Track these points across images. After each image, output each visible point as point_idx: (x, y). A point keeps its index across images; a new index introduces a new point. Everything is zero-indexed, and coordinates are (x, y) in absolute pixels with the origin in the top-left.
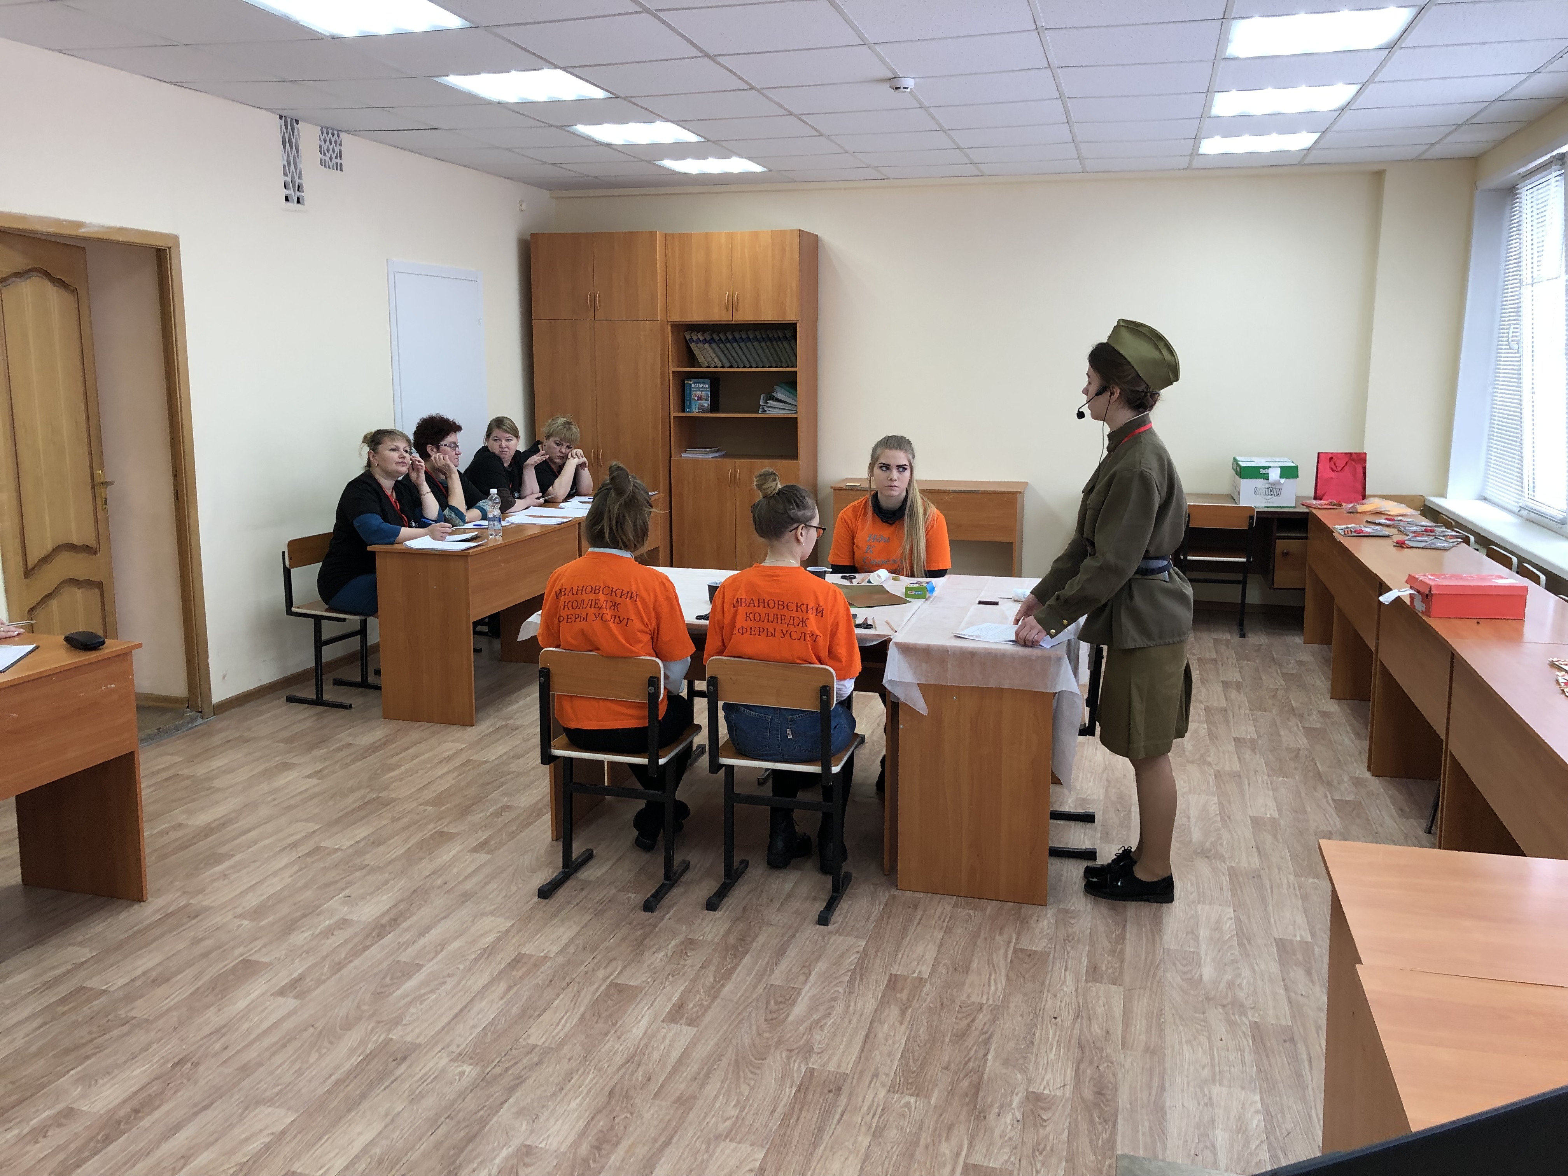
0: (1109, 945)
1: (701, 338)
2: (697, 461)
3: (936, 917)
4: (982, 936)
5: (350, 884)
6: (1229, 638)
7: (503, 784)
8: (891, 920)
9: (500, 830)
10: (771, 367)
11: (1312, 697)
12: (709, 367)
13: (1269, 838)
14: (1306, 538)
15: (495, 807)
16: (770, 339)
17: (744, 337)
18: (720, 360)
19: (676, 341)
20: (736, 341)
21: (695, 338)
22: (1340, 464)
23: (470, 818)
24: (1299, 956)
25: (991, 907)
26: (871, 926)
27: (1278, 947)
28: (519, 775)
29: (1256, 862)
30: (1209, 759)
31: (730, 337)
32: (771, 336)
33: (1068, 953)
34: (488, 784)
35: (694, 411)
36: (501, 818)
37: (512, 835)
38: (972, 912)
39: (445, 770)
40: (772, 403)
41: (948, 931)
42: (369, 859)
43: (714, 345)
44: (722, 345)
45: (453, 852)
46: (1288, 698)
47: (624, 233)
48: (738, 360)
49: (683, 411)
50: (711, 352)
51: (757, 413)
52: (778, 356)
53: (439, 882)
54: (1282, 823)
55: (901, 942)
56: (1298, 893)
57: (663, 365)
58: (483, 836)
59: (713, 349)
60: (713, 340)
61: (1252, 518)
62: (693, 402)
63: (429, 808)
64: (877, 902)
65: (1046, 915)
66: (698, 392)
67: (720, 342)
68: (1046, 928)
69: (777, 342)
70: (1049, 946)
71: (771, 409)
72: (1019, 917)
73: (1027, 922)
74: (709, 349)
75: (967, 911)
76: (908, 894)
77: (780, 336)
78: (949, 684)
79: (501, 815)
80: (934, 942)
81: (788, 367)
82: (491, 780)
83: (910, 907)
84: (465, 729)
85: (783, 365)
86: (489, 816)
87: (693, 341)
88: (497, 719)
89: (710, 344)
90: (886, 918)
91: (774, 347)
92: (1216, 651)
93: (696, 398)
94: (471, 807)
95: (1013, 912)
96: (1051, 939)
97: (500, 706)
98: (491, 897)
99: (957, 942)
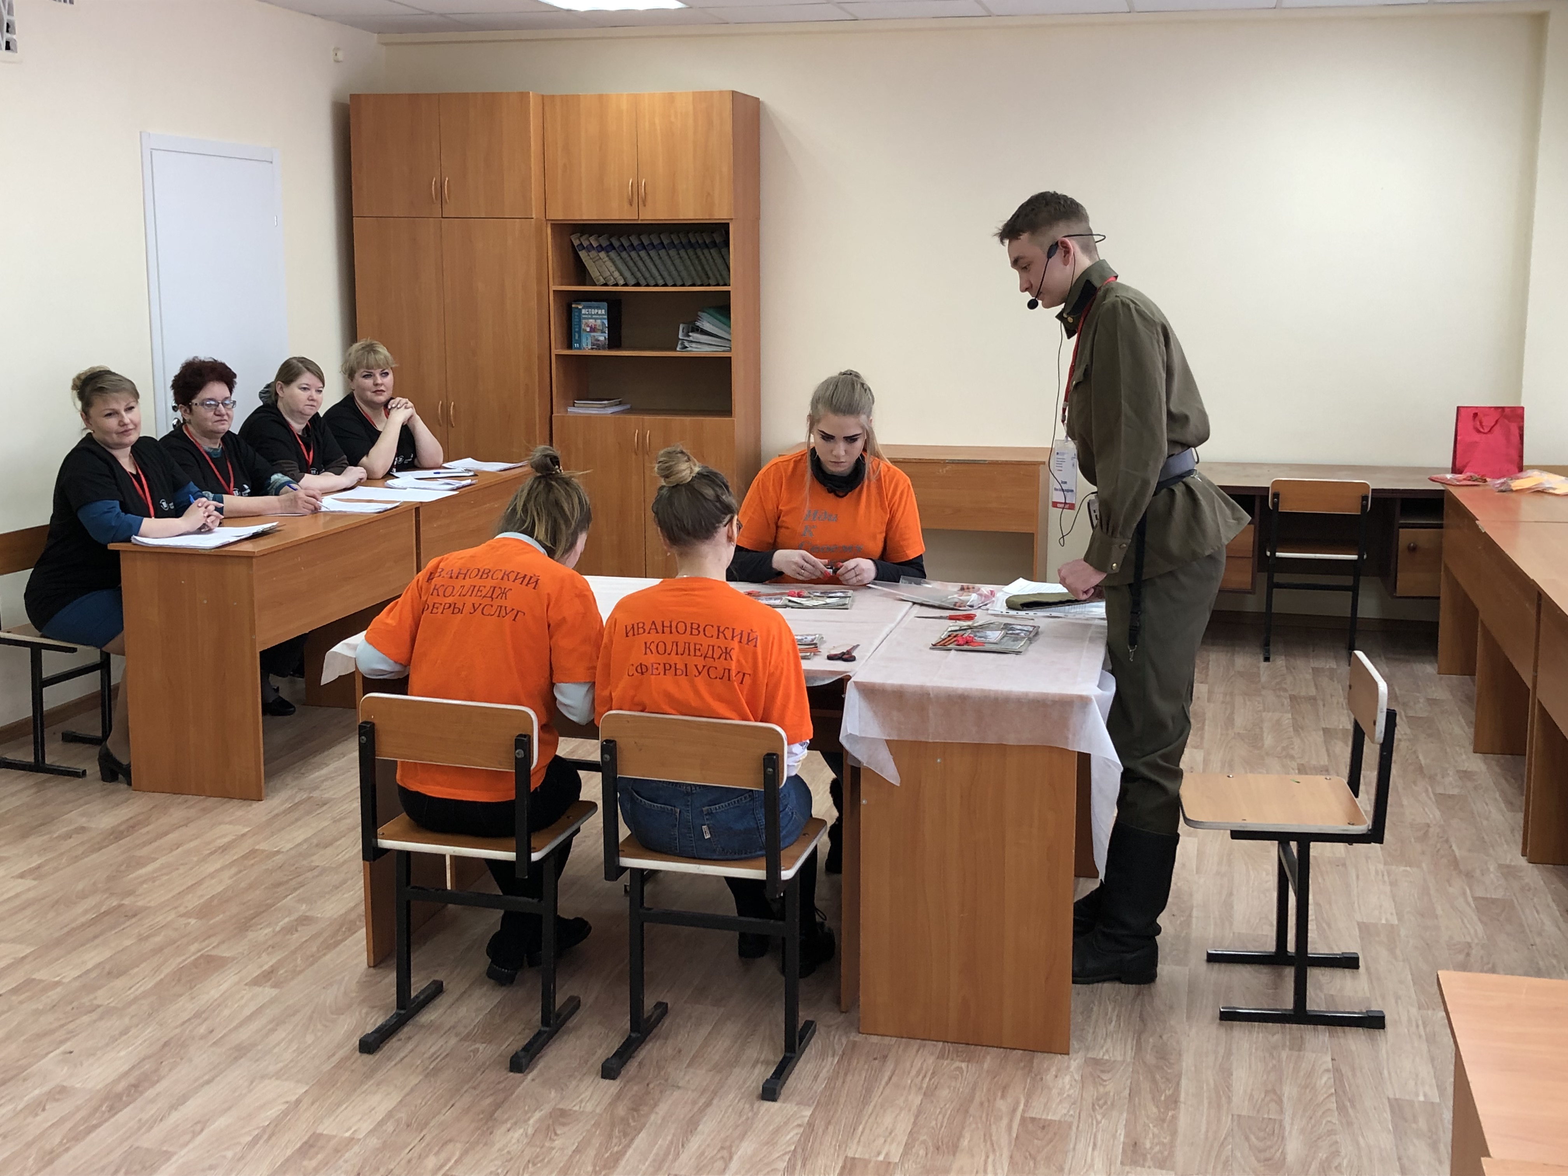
0: (1155, 1110)
1: (595, 244)
2: (589, 417)
3: (914, 1072)
4: (977, 1100)
5: (72, 1035)
6: (1335, 667)
7: (301, 884)
8: (849, 1077)
9: (294, 952)
10: (693, 285)
11: (1448, 750)
12: (606, 285)
13: (1384, 953)
14: (1440, 526)
15: (287, 920)
16: (691, 245)
17: (656, 242)
18: (621, 274)
19: (558, 246)
20: (644, 248)
21: (586, 243)
22: (1488, 422)
23: (251, 935)
24: (1422, 1123)
25: (990, 1059)
26: (820, 1087)
27: (1393, 1112)
28: (324, 871)
31: (636, 242)
32: (693, 241)
33: (1098, 1123)
34: (280, 884)
35: (585, 347)
36: (296, 936)
37: (313, 959)
38: (964, 1065)
39: (218, 866)
40: (695, 336)
41: (929, 1094)
42: (102, 997)
43: (613, 254)
44: (624, 254)
45: (225, 986)
46: (1415, 752)
47: (483, 94)
48: (647, 275)
49: (570, 346)
50: (609, 264)
51: (675, 350)
52: (703, 268)
53: (202, 1030)
54: (1403, 933)
55: (861, 1111)
56: (1423, 1033)
57: (539, 281)
58: (268, 961)
59: (611, 259)
60: (612, 247)
61: (1365, 498)
62: (584, 334)
63: (193, 921)
64: (830, 1053)
65: (1068, 1067)
66: (591, 320)
67: (621, 248)
68: (1068, 1087)
69: (702, 250)
70: (1071, 1112)
71: (694, 345)
72: (1030, 1071)
73: (1042, 1079)
74: (606, 259)
75: (957, 1064)
76: (874, 1039)
77: (707, 242)
78: (930, 741)
79: (297, 931)
80: (910, 1110)
81: (718, 285)
82: (285, 879)
83: (875, 1059)
84: (250, 806)
85: (711, 282)
86: (279, 932)
87: (584, 248)
88: (296, 790)
89: (607, 252)
90: (842, 1073)
91: (698, 257)
92: (1316, 685)
93: (588, 329)
94: (253, 919)
95: (1022, 1064)
96: (1074, 1103)
97: (302, 771)
98: (276, 1050)
99: (942, 1108)
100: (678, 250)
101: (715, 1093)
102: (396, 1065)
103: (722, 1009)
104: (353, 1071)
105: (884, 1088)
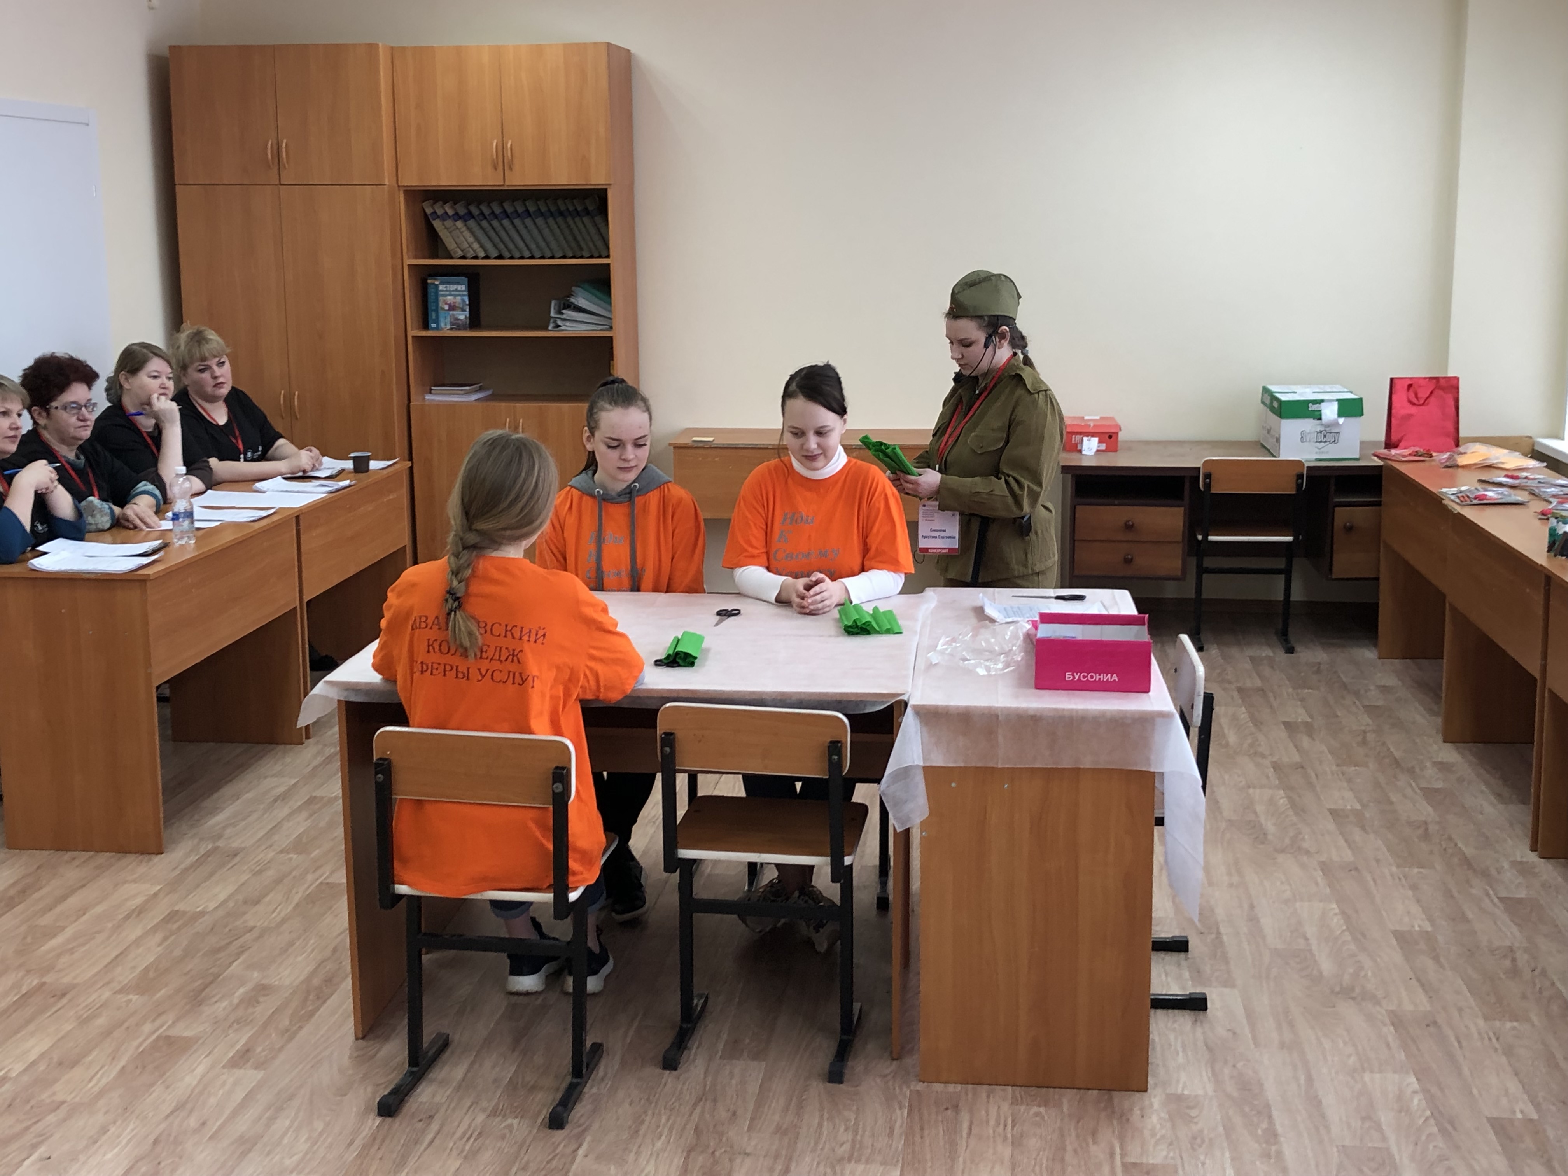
0: (1256, 1145)
1: (450, 212)
2: (452, 406)
3: (992, 1122)
4: (1069, 1148)
5: (43, 1138)
6: (1271, 654)
7: (243, 950)
8: (926, 1132)
9: (265, 1026)
10: (564, 257)
11: (1418, 740)
12: (464, 257)
13: (1430, 963)
14: (1379, 504)
15: (242, 990)
16: (561, 214)
17: (520, 210)
18: (482, 246)
19: (411, 216)
20: (508, 216)
21: (440, 212)
22: (1423, 394)
23: (207, 1011)
24: (1529, 1142)
25: (1068, 1099)
26: (899, 1143)
27: (1496, 1133)
28: (265, 932)
29: (1423, 1003)
30: (1305, 845)
31: (498, 211)
32: (563, 208)
33: (1203, 1164)
34: (219, 950)
35: (444, 327)
36: (259, 1009)
37: (290, 1034)
38: (1042, 1110)
39: (138, 932)
40: (568, 313)
41: (1017, 1142)
42: (61, 1091)
43: (472, 223)
44: (484, 223)
45: (200, 1070)
46: (1384, 744)
47: (325, 45)
48: (511, 246)
49: (426, 326)
50: (467, 234)
51: (546, 328)
52: (575, 239)
53: (193, 1122)
54: (1440, 938)
55: (952, 1167)
56: (1497, 1046)
57: (393, 256)
58: (242, 1039)
59: (469, 229)
60: (471, 215)
61: (1300, 476)
62: (441, 313)
63: (134, 997)
64: (897, 1106)
65: (1151, 1105)
66: (449, 297)
67: (481, 218)
68: (1158, 1126)
69: (573, 219)
70: (1171, 1154)
71: (568, 324)
72: (1113, 1112)
73: (1128, 1120)
74: (464, 229)
75: (1035, 1109)
76: (938, 1087)
77: (579, 209)
79: (258, 1002)
80: (1002, 1163)
81: (592, 257)
82: (223, 943)
83: (947, 1109)
84: (150, 860)
85: (585, 254)
86: (238, 1005)
87: (438, 217)
88: (196, 841)
89: (465, 221)
90: (917, 1129)
91: (569, 226)
92: (1258, 675)
93: (447, 307)
94: (204, 990)
95: (1102, 1105)
96: (1171, 1144)
97: (196, 817)
98: (285, 1141)
99: (1035, 1159)
100: (545, 219)
101: (790, 1159)
102: (426, 1149)
103: (764, 1064)
104: (381, 1159)
105: (967, 1142)
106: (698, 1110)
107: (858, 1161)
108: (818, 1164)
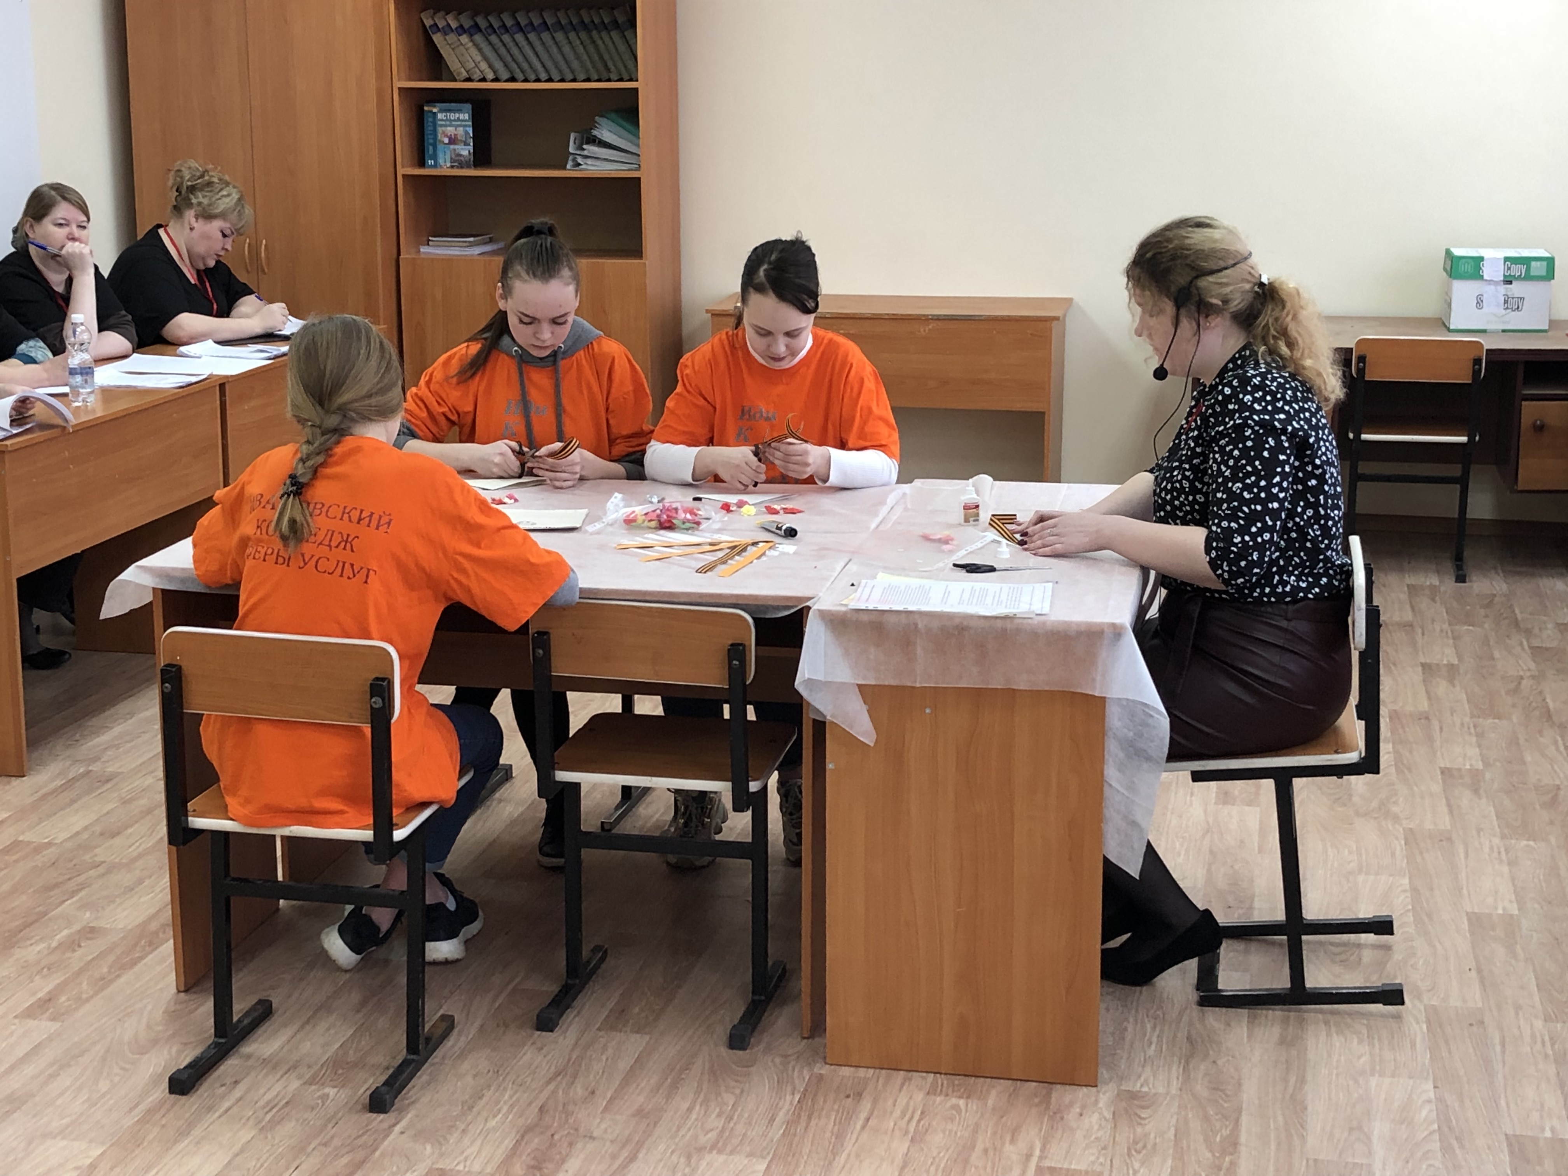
0: (1208, 1155)
1: (454, 25)
2: (448, 261)
3: (897, 1113)
4: (980, 1146)
6: (1437, 583)
7: (82, 887)
8: (813, 1123)
9: (79, 973)
10: (588, 80)
12: (469, 80)
13: (1500, 952)
15: (65, 932)
16: (585, 27)
17: (536, 22)
18: (491, 66)
19: (404, 27)
20: (521, 29)
21: (441, 24)
23: (19, 953)
25: (996, 1092)
26: (777, 1132)
27: (1512, 1153)
28: (113, 867)
29: (1475, 997)
30: (1395, 809)
31: (509, 23)
32: (586, 20)
34: (54, 886)
35: (443, 165)
36: (79, 953)
37: (103, 983)
38: (962, 1102)
40: (591, 149)
41: (917, 1139)
43: (478, 38)
44: (493, 38)
46: (1541, 693)
48: (525, 66)
49: (422, 164)
50: (474, 52)
51: (564, 167)
52: (601, 58)
54: (1525, 924)
55: (830, 1163)
56: (1550, 1052)
57: (379, 77)
58: (44, 986)
59: (476, 45)
60: (477, 28)
61: (1477, 361)
62: (440, 147)
64: (789, 1088)
65: (1097, 1102)
66: (449, 128)
67: (490, 31)
68: (1096, 1127)
69: (599, 32)
70: (1101, 1160)
71: (589, 161)
72: (1047, 1108)
73: (1062, 1118)
74: (470, 44)
75: (954, 1101)
76: (846, 1071)
77: (606, 22)
78: (918, 685)
79: (79, 946)
80: (893, 1162)
81: (621, 80)
82: (61, 879)
83: (848, 1096)
84: (9, 783)
85: (612, 76)
86: (56, 948)
87: (439, 30)
88: (68, 763)
89: (471, 35)
90: (804, 1118)
91: (594, 42)
92: (1412, 608)
93: (446, 140)
94: (20, 931)
95: (1036, 1100)
96: (1104, 1148)
97: (77, 737)
98: (59, 1102)
99: (934, 1158)
100: (566, 33)
101: (640, 1145)
102: (220, 1117)
103: (647, 1037)
104: (163, 1126)
105: (859, 1134)
106: (551, 1087)
107: (720, 1152)
108: (673, 1152)
